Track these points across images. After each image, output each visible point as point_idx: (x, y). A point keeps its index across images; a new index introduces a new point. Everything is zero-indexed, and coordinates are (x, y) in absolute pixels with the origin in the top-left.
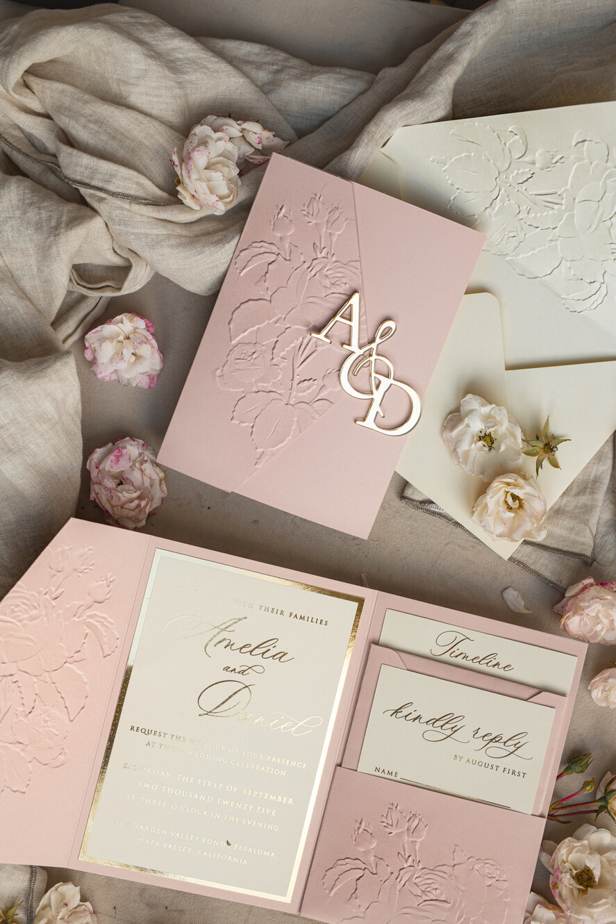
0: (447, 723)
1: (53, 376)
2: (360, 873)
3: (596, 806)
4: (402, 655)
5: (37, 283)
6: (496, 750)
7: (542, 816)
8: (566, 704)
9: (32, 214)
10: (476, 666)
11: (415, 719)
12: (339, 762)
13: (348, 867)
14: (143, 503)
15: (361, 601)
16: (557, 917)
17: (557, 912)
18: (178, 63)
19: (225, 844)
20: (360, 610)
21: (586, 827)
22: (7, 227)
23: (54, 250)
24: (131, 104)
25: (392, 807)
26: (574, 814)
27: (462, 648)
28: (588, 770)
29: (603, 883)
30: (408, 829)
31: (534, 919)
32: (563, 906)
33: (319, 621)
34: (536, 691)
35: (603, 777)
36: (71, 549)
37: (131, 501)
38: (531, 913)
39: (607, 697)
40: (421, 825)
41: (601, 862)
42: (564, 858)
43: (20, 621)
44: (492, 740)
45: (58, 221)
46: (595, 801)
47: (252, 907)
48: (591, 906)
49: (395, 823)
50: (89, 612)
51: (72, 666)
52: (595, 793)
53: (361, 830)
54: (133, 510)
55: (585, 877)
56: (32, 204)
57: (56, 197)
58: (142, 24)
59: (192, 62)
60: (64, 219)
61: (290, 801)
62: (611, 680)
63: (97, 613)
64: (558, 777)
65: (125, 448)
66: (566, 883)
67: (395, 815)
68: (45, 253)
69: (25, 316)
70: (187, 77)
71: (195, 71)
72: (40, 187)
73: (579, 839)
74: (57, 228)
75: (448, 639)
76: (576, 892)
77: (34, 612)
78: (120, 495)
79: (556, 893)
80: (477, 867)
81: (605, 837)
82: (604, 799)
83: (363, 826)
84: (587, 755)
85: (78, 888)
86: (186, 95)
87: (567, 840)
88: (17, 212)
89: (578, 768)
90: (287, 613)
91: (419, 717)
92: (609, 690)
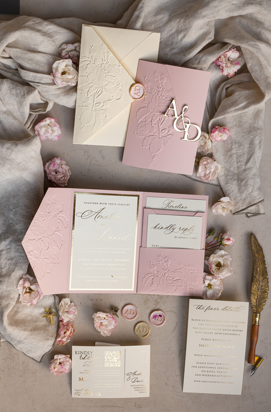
0: (171, 228)
1: (34, 144)
2: (153, 277)
3: (218, 244)
4: (154, 210)
5: (19, 113)
6: (186, 233)
7: (203, 249)
8: (205, 215)
9: (14, 91)
10: (177, 209)
11: (161, 228)
12: (140, 246)
13: (149, 276)
14: (66, 178)
15: (138, 196)
16: (213, 278)
17: (212, 276)
18: (51, 34)
19: (111, 277)
20: (138, 199)
21: (217, 250)
22: (6, 97)
23: (24, 103)
24: (39, 51)
25: (159, 256)
26: (212, 248)
27: (171, 204)
28: (215, 234)
29: (224, 266)
30: (165, 261)
31: (206, 280)
32: (214, 274)
33: (127, 205)
34: (195, 213)
35: (219, 235)
36: (50, 197)
37: (62, 178)
38: (205, 279)
39: (217, 211)
40: (169, 259)
41: (223, 260)
42: (212, 260)
43: (40, 222)
44: (185, 230)
45: (24, 93)
46: (218, 242)
47: (122, 294)
48: (222, 272)
49: (161, 260)
50: (59, 215)
51: (57, 233)
52: (218, 240)
53: (151, 264)
54: (63, 181)
55: (219, 265)
56: (13, 88)
57: (20, 84)
58: (37, 23)
59: (55, 32)
60: (26, 92)
61: (128, 260)
62: (217, 206)
63: (61, 215)
64: (206, 238)
65: (55, 161)
66: (214, 267)
67: (160, 258)
68: (21, 104)
69: (17, 125)
70: (55, 38)
71: (57, 35)
72: (14, 82)
73: (215, 254)
74: (24, 95)
75: (167, 202)
76: (217, 269)
77: (44, 218)
78: (58, 176)
79: (211, 271)
80: (187, 268)
81: (223, 252)
82: (221, 241)
83: (151, 263)
84: (214, 229)
85: (69, 299)
86: (56, 44)
87: (212, 255)
88: (9, 91)
89: (212, 234)
90: (117, 204)
91: (162, 228)
92: (217, 209)
